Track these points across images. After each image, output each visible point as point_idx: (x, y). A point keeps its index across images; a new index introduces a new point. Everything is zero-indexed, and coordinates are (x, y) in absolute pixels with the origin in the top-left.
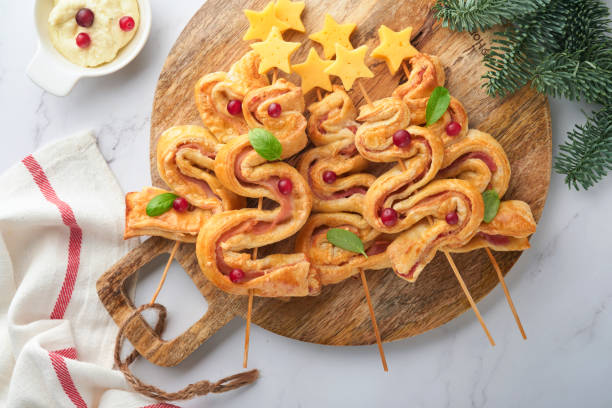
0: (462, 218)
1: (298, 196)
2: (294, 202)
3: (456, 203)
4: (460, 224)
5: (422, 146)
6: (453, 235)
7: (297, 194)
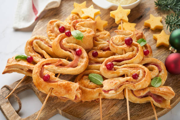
0: (139, 78)
1: (83, 58)
2: (80, 59)
3: (139, 72)
4: (138, 80)
5: (136, 48)
6: (133, 83)
7: (83, 57)
